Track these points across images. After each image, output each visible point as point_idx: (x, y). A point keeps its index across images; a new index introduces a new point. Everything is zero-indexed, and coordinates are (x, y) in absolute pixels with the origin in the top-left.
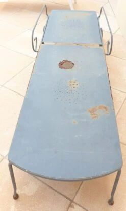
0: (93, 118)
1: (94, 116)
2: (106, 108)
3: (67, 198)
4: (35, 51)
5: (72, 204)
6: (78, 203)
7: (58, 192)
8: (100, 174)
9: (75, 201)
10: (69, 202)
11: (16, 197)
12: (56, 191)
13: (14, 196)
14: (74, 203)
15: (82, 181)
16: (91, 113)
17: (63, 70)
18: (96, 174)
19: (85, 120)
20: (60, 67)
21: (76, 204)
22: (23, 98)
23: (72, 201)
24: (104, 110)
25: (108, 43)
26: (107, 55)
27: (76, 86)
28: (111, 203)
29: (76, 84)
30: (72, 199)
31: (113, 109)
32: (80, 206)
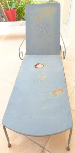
0: (54, 96)
1: (54, 95)
2: (62, 90)
3: (41, 146)
4: (22, 59)
5: (44, 150)
6: (47, 149)
7: (35, 142)
8: (58, 132)
9: (45, 148)
10: (41, 149)
11: (10, 146)
12: (34, 142)
13: (8, 145)
14: (45, 149)
15: (50, 136)
16: (53, 93)
17: (37, 69)
18: (55, 132)
19: (50, 98)
20: (35, 68)
21: (46, 150)
22: (13, 85)
23: (44, 148)
24: (61, 91)
25: (64, 52)
26: (63, 59)
27: (44, 78)
28: (68, 149)
29: (44, 77)
30: (44, 147)
31: (67, 91)
32: (48, 151)
